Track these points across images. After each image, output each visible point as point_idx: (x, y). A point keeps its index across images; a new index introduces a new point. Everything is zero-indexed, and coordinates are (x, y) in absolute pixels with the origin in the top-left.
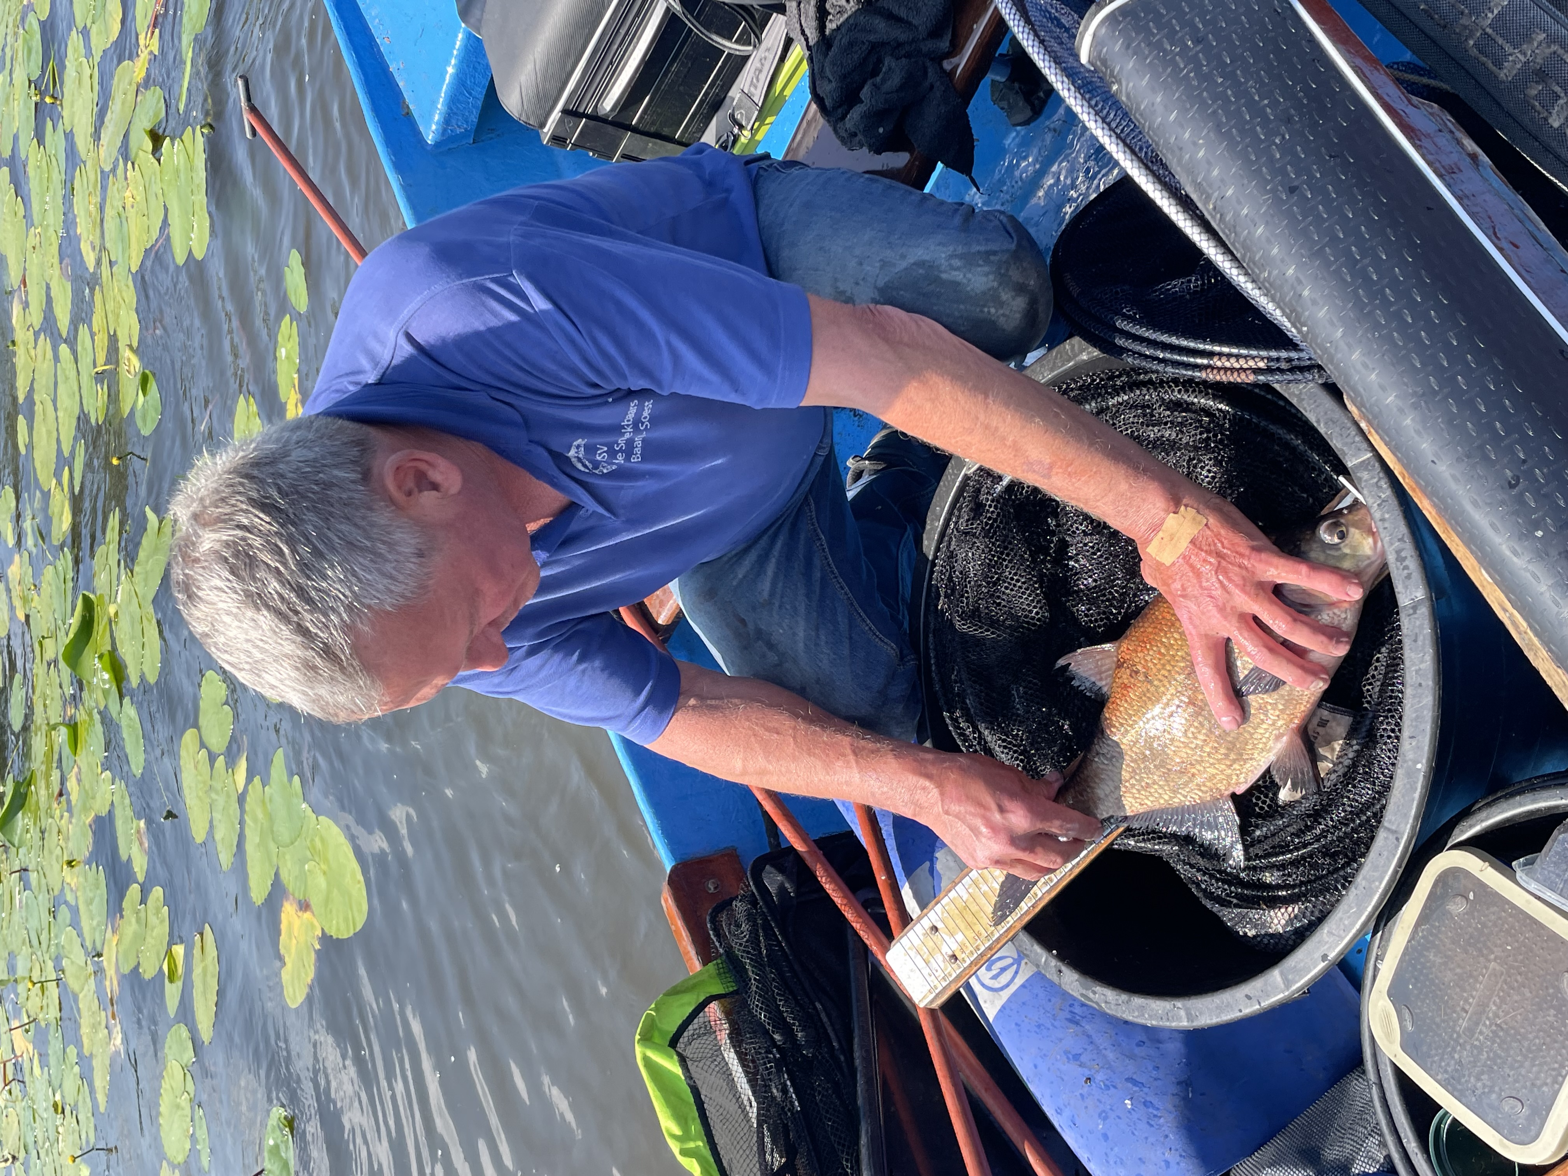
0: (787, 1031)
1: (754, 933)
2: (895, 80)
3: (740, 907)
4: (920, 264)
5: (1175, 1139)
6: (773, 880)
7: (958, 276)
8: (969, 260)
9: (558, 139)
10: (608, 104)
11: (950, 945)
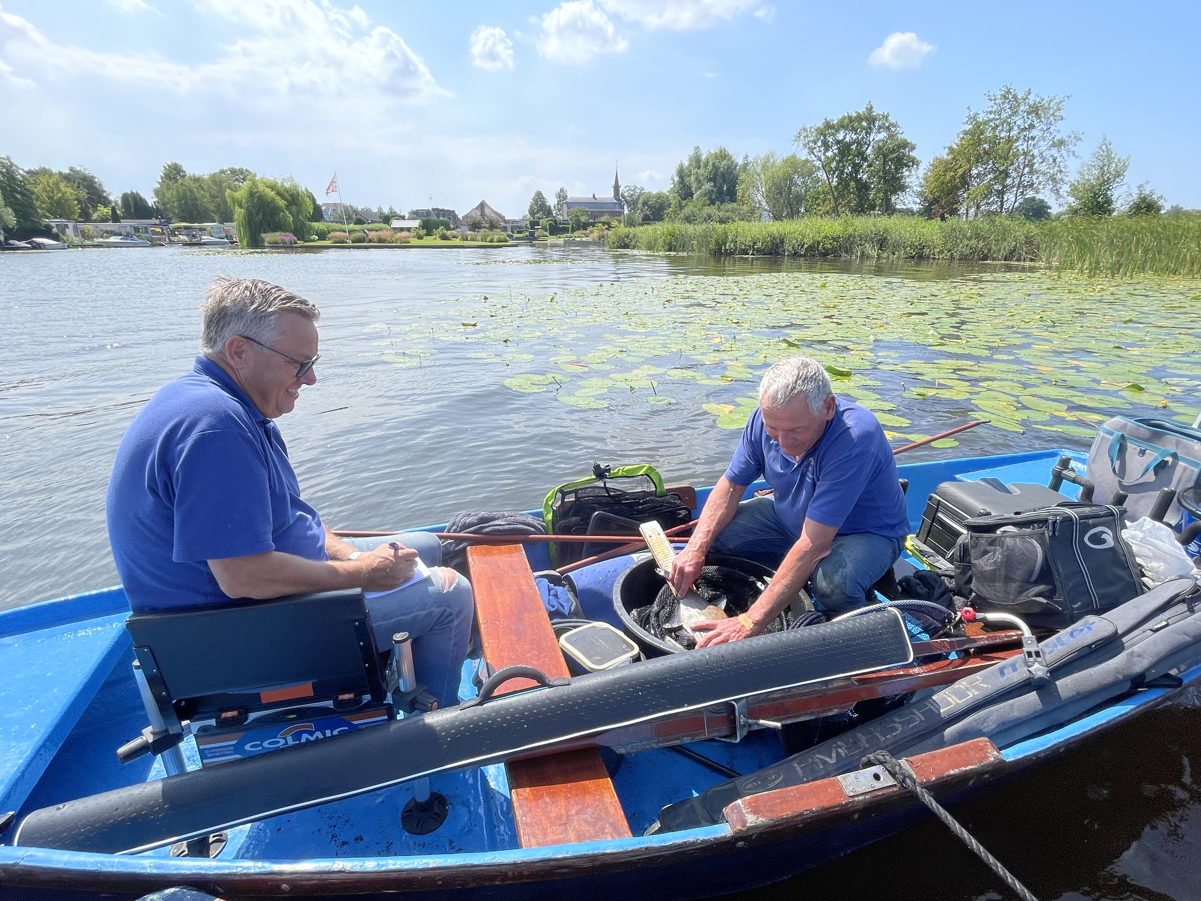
0: (642, 504)
1: (671, 503)
2: (919, 590)
3: (678, 502)
4: (846, 564)
5: (589, 586)
6: (683, 513)
7: (840, 573)
8: (844, 578)
9: (931, 498)
10: (940, 515)
11: (654, 537)
